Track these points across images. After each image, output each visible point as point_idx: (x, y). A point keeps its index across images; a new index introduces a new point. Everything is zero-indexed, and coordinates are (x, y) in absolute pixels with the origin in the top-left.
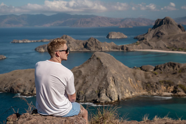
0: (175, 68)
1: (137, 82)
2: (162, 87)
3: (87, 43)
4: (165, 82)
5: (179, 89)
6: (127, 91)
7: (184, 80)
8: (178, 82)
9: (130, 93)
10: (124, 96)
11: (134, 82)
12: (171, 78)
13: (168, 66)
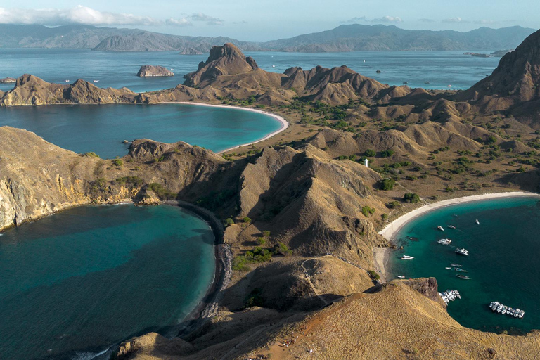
0: (155, 152)
1: (73, 183)
2: (122, 190)
3: (70, 89)
4: (127, 180)
5: (149, 193)
6: (43, 204)
7: (163, 174)
8: (151, 179)
9: (48, 207)
10: (31, 215)
11: (66, 184)
12: (141, 172)
13: (144, 147)
